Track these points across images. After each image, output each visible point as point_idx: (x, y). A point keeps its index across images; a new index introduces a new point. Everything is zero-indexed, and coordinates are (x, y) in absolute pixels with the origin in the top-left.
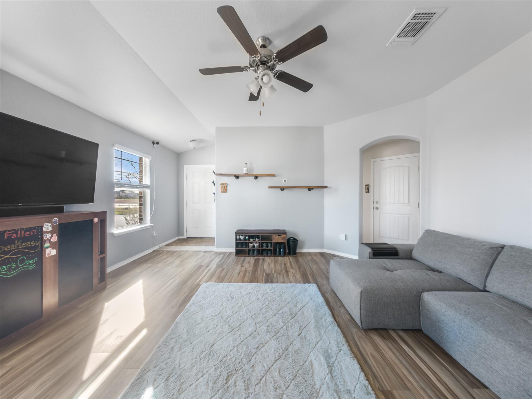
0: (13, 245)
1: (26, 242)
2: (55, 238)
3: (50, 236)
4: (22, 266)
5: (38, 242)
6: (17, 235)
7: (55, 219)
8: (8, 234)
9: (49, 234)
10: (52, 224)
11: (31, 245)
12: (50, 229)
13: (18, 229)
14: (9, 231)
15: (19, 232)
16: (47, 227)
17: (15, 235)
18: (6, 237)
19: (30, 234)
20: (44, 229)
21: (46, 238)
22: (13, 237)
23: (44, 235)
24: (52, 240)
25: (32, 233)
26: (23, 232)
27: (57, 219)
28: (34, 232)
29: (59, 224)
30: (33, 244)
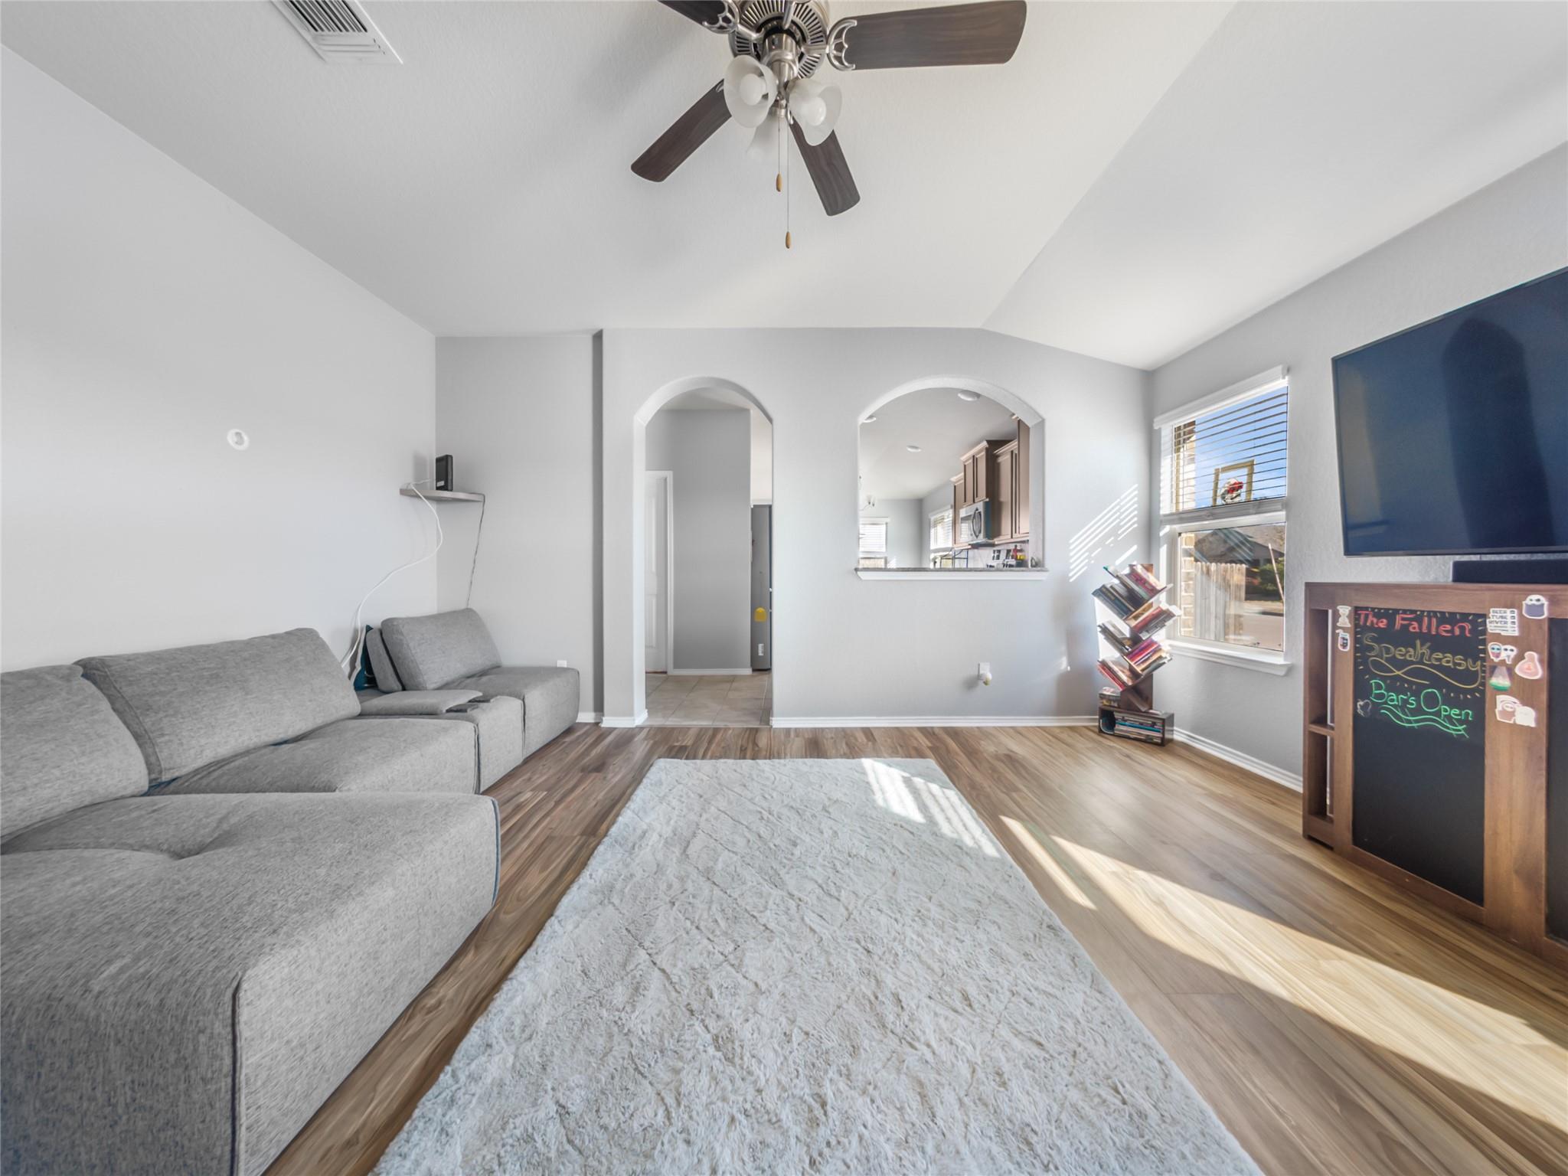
0: (1411, 650)
1: (1444, 653)
2: (1533, 668)
3: (1513, 654)
4: (1430, 714)
5: (1474, 663)
6: (1420, 627)
7: (1533, 599)
8: (1403, 619)
9: (1509, 647)
10: (1521, 615)
11: (1455, 664)
12: (1513, 631)
13: (1423, 612)
14: (1405, 611)
15: (1426, 619)
16: (1503, 622)
17: (1415, 624)
18: (1397, 626)
19: (1452, 631)
20: (1491, 628)
21: (1498, 656)
22: (1411, 630)
23: (1492, 647)
24: (1517, 671)
25: (1457, 632)
26: (1434, 620)
27: (1544, 601)
28: (1462, 629)
29: (1552, 621)
30: (1460, 665)
